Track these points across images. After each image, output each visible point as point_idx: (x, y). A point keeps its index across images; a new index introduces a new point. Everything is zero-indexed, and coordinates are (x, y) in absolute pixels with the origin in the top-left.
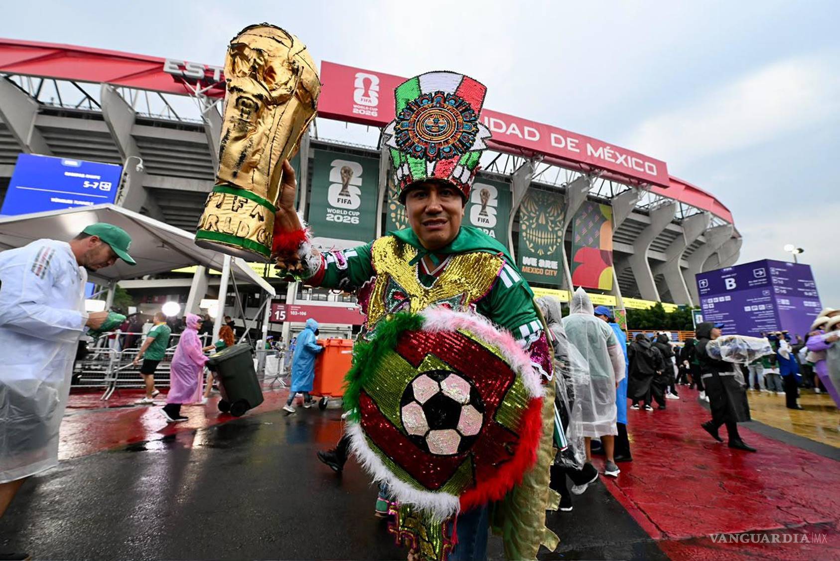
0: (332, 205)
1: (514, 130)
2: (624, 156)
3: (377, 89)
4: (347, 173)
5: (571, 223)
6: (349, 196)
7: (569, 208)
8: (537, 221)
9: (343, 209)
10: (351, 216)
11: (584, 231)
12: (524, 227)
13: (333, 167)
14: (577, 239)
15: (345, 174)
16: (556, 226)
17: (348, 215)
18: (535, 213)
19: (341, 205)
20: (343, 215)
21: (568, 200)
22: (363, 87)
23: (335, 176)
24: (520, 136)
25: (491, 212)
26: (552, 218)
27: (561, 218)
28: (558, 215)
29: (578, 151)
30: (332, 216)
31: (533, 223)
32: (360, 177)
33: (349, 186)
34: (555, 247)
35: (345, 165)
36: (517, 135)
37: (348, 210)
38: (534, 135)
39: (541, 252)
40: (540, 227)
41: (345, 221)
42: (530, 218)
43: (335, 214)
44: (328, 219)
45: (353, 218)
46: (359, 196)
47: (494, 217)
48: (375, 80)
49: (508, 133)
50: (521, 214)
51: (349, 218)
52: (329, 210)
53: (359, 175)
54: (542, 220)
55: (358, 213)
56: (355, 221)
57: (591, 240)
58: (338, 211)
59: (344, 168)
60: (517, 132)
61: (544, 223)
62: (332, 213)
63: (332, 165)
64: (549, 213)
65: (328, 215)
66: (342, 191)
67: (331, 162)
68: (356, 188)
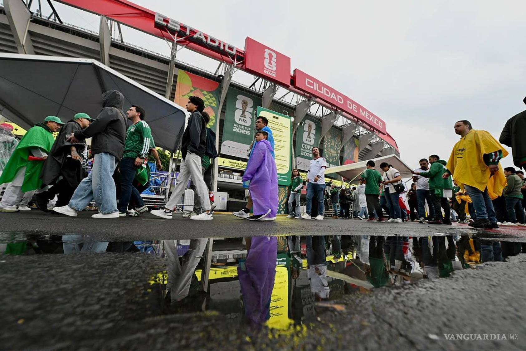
0: (237, 122)
1: (333, 96)
2: (372, 117)
3: (275, 60)
4: (245, 103)
5: (344, 147)
6: (246, 118)
7: (344, 139)
8: (331, 143)
9: (242, 125)
10: (246, 130)
11: (348, 151)
12: (325, 146)
13: (238, 99)
14: (345, 155)
15: (244, 105)
16: (338, 147)
17: (244, 129)
18: (330, 140)
19: (240, 122)
20: (242, 129)
21: (344, 134)
22: (268, 58)
23: (239, 105)
24: (336, 100)
25: (312, 136)
26: (336, 143)
27: (340, 143)
28: (339, 142)
29: (356, 111)
30: (236, 129)
31: (329, 145)
32: (251, 107)
33: (246, 112)
34: (336, 158)
35: (244, 99)
36: (334, 99)
37: (245, 126)
38: (341, 101)
39: (331, 160)
40: (332, 147)
41: (242, 132)
42: (328, 142)
43: (238, 128)
44: (234, 130)
45: (247, 131)
46: (250, 118)
47: (313, 139)
48: (274, 56)
49: (331, 97)
50: (325, 139)
51: (245, 131)
52: (235, 125)
53: (251, 106)
54: (333, 144)
55: (250, 129)
56: (248, 133)
57: (350, 156)
58: (239, 126)
59: (243, 101)
60: (335, 97)
61: (333, 145)
62: (236, 127)
63: (237, 98)
64: (336, 140)
65: (234, 128)
66: (242, 114)
67: (237, 95)
68: (249, 113)
